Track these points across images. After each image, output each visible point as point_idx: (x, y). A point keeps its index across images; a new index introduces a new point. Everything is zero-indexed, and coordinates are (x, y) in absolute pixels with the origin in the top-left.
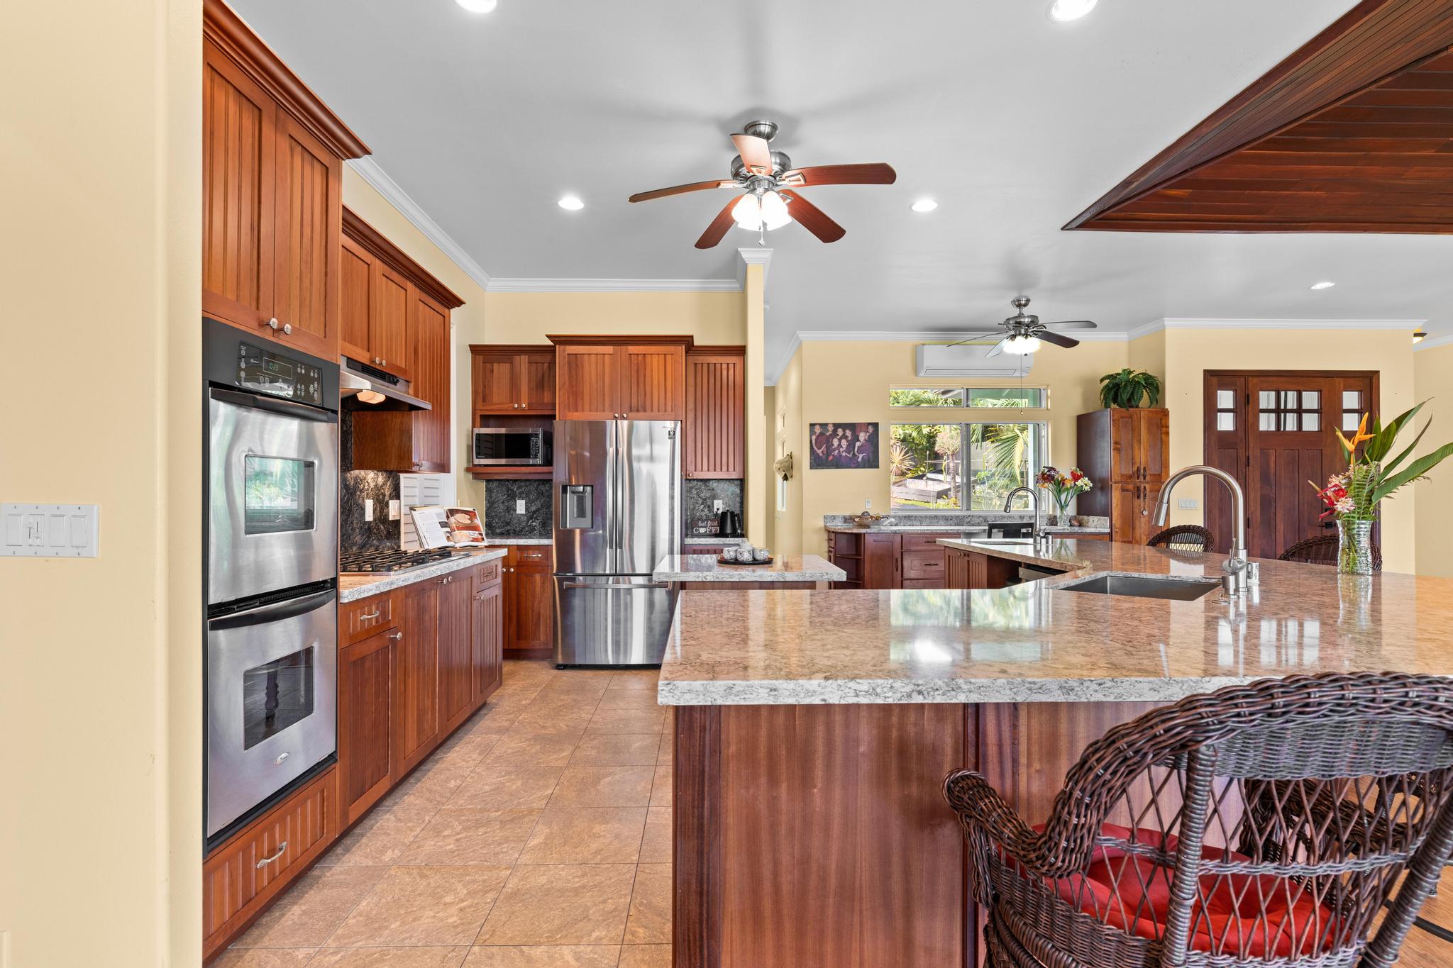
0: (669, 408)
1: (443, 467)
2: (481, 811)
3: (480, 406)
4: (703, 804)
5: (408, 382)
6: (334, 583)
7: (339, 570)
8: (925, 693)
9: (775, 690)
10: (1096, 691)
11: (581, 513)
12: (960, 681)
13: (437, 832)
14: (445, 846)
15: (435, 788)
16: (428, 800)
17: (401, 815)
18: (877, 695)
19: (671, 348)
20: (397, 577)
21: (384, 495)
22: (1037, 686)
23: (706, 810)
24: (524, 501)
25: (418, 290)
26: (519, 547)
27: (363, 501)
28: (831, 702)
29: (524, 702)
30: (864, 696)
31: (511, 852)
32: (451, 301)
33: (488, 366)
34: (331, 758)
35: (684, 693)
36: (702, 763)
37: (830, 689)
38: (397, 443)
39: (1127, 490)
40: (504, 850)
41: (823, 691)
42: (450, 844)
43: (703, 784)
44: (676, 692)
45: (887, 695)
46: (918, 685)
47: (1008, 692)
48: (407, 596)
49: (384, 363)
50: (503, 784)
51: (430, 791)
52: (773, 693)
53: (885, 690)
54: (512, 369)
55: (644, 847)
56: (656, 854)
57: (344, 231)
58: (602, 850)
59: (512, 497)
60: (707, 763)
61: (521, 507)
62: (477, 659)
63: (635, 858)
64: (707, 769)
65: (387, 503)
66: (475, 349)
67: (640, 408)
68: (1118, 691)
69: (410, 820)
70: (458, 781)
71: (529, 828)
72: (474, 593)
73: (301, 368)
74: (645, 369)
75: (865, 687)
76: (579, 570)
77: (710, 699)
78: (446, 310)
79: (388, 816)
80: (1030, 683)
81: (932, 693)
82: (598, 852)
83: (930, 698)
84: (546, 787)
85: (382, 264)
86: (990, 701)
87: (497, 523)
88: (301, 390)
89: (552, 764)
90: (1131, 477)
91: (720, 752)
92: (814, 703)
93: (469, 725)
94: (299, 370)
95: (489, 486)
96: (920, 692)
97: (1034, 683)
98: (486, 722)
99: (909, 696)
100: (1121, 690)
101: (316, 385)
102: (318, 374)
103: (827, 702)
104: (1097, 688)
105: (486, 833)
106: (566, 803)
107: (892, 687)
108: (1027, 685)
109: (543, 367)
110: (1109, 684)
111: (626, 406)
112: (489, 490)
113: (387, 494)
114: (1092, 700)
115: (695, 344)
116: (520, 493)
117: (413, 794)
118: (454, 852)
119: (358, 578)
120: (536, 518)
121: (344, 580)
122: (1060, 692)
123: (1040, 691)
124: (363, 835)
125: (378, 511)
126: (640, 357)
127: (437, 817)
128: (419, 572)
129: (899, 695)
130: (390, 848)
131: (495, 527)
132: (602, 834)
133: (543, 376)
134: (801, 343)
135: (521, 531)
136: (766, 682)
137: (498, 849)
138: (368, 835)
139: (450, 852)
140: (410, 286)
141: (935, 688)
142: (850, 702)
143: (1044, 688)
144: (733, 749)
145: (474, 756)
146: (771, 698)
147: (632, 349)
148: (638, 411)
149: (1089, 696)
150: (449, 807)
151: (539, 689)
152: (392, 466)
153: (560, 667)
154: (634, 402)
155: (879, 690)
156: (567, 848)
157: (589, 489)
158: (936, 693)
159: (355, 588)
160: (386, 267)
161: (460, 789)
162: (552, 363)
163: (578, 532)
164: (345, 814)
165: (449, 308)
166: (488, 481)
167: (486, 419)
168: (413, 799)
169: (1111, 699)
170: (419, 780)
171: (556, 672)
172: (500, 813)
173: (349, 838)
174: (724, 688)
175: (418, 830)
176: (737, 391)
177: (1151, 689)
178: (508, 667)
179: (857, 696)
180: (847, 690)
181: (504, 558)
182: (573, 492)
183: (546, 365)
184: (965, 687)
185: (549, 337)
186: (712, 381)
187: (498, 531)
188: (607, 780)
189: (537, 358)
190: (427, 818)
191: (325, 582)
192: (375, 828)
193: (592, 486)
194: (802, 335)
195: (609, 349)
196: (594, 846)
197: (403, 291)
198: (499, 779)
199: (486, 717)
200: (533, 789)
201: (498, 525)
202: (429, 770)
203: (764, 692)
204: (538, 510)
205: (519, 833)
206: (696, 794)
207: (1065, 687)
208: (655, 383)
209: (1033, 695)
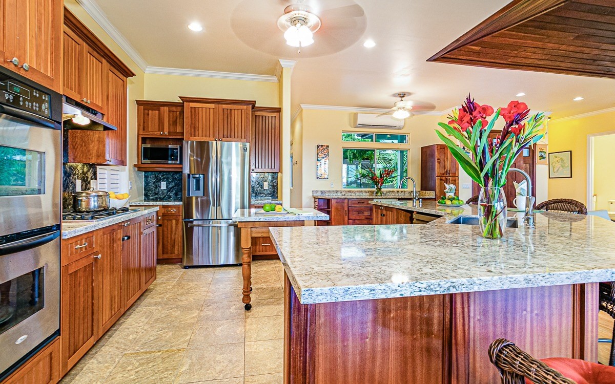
0: (243, 136)
1: (123, 163)
2: (149, 352)
3: (141, 132)
4: (306, 355)
5: (103, 114)
6: (59, 227)
7: (62, 219)
8: (457, 287)
9: (373, 290)
10: (541, 280)
11: (198, 188)
12: (475, 279)
13: (124, 369)
14: (129, 376)
15: (120, 341)
16: (117, 348)
17: (100, 359)
18: (431, 290)
19: (245, 107)
20: (98, 223)
21: (88, 177)
22: (514, 279)
23: (307, 358)
24: (165, 183)
25: (109, 64)
26: (164, 206)
27: (75, 180)
28: (405, 295)
29: (168, 287)
30: (424, 291)
31: (170, 376)
32: (128, 73)
33: (146, 111)
34: (58, 333)
35: (318, 295)
36: (306, 330)
37: (405, 288)
38: (96, 148)
39: (442, 180)
40: (166, 376)
41: (401, 289)
42: (132, 375)
43: (306, 344)
44: (313, 295)
45: (437, 289)
46: (453, 283)
47: (499, 284)
48: (104, 234)
49: (89, 101)
50: (161, 335)
51: (117, 343)
52: (373, 292)
53: (436, 286)
54: (159, 114)
55: (246, 366)
56: (254, 370)
57: (65, 23)
58: (223, 370)
59: (158, 180)
60: (308, 330)
61: (163, 185)
62: (143, 264)
63: (242, 373)
64: (308, 333)
65: (89, 182)
66: (139, 103)
67: (229, 135)
68: (552, 280)
69: (106, 362)
70: (134, 335)
71: (180, 361)
72: (142, 231)
73: (36, 93)
74: (231, 117)
75: (424, 286)
76: (195, 218)
77: (334, 298)
78: (125, 78)
79: (92, 360)
80: (510, 278)
81: (460, 287)
82: (221, 371)
83: (460, 290)
84: (187, 335)
85: (87, 45)
86: (491, 290)
87: (150, 194)
88: (36, 106)
89: (188, 321)
90: (444, 174)
91: (315, 323)
92: (396, 297)
93: (139, 302)
94: (35, 94)
95: (146, 175)
96: (454, 287)
97: (512, 278)
98: (147, 300)
99: (449, 289)
100: (553, 279)
101: (46, 105)
102: (48, 98)
103: (403, 296)
104: (542, 278)
105: (154, 366)
106: (199, 344)
107: (439, 285)
108: (509, 279)
109: (176, 114)
110: (548, 276)
111: (221, 135)
112: (146, 177)
113: (90, 177)
114: (540, 285)
115: (256, 106)
116: (164, 178)
117: (108, 345)
118: (135, 380)
119: (73, 224)
120: (172, 191)
121: (64, 224)
122: (524, 282)
123: (515, 282)
124: (76, 374)
125: (84, 186)
126: (229, 110)
127: (123, 359)
128: (111, 219)
129: (443, 289)
130: (94, 381)
131: (149, 196)
132: (221, 360)
133: (176, 118)
134: (302, 110)
135: (164, 198)
136: (367, 286)
137: (162, 376)
138: (80, 374)
139: (133, 380)
140: (104, 61)
141: (462, 284)
142: (416, 295)
143: (517, 280)
144: (322, 320)
145: (143, 320)
146: (371, 295)
147: (224, 106)
148: (227, 137)
149: (538, 284)
150: (129, 352)
151: (176, 280)
152: (93, 161)
153: (185, 267)
154: (225, 133)
155: (432, 287)
156: (202, 371)
157: (201, 176)
158: (463, 286)
159: (72, 228)
160: (89, 48)
161: (136, 340)
162: (182, 112)
163: (194, 198)
164: (65, 365)
165: (127, 77)
166: (145, 172)
167: (144, 140)
168: (109, 350)
169: (548, 284)
170: (110, 337)
171: (184, 270)
172: (161, 353)
173: (68, 377)
174: (343, 291)
175: (112, 368)
176: (276, 130)
177: (567, 278)
178: (159, 268)
179: (420, 291)
180: (415, 288)
181: (157, 212)
182: (194, 178)
183: (178, 113)
184: (478, 282)
185: (180, 97)
186: (264, 124)
187: (151, 198)
188: (220, 328)
189: (174, 109)
190: (117, 360)
191: (52, 227)
192: (84, 369)
193: (204, 175)
194: (303, 106)
195: (213, 106)
196: (218, 368)
197: (100, 64)
198: (158, 332)
199: (148, 297)
200: (179, 336)
201: (150, 193)
202: (116, 330)
203: (367, 292)
204: (173, 187)
205: (173, 364)
206: (302, 348)
207: (527, 279)
208: (236, 124)
209: (512, 284)
